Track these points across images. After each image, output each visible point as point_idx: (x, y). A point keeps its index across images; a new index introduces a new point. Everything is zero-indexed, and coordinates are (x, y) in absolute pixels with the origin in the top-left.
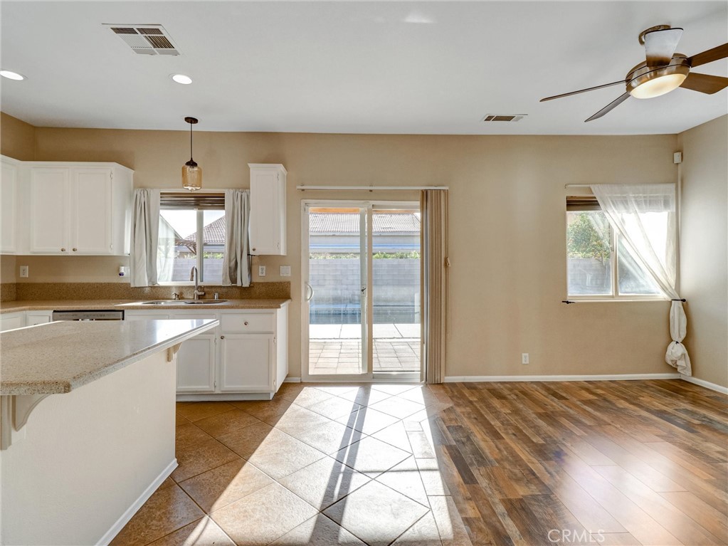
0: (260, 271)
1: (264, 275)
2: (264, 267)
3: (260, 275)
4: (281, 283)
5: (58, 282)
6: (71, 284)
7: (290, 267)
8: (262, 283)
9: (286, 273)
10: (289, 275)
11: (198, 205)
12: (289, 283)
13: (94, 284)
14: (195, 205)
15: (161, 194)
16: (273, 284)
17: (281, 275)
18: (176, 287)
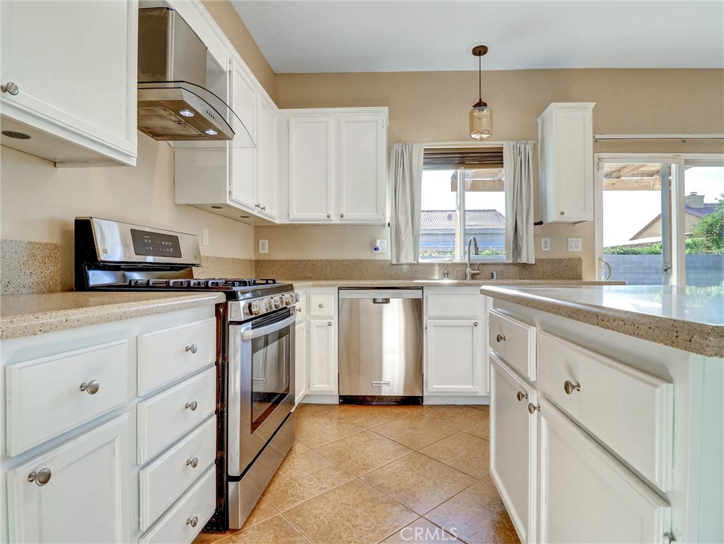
0: (543, 244)
1: (548, 249)
2: (548, 240)
3: (543, 249)
4: (570, 259)
5: (304, 258)
6: (317, 261)
7: (580, 240)
8: (546, 260)
9: (575, 247)
10: (580, 250)
11: (464, 163)
12: (580, 260)
13: (343, 261)
14: (460, 163)
15: (425, 149)
16: (560, 261)
17: (570, 250)
18: (440, 265)
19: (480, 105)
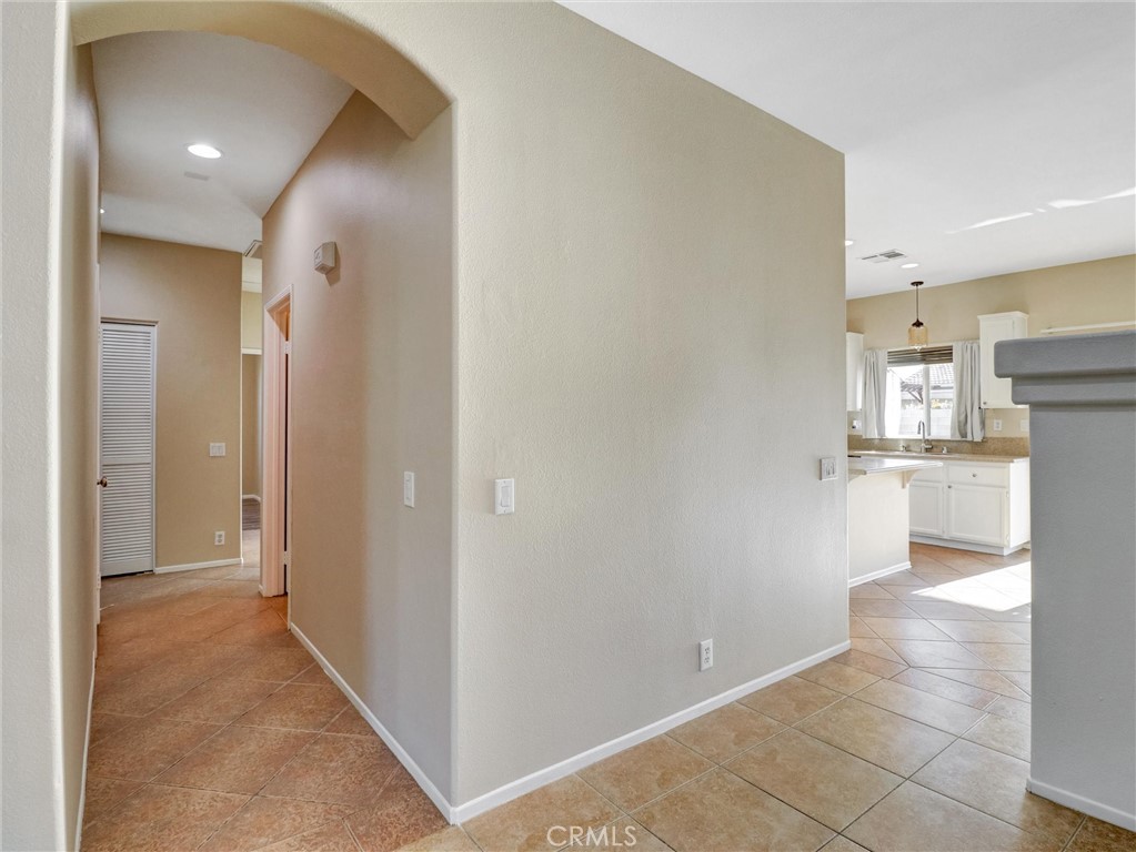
0: (995, 425)
1: (1000, 429)
2: (1000, 422)
3: (995, 429)
11: (924, 360)
14: (921, 360)
15: (889, 353)
16: (1012, 440)
18: (903, 440)
19: (918, 324)
